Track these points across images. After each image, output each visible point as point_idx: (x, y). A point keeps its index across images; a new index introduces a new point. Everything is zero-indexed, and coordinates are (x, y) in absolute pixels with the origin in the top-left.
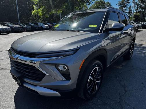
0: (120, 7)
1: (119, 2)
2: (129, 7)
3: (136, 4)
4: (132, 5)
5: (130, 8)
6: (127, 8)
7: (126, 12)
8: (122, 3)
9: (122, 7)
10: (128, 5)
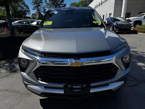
0: (35, 6)
1: (33, 1)
2: (43, 6)
3: (48, 5)
4: (45, 5)
5: (44, 8)
6: (41, 7)
7: (42, 12)
8: (36, 2)
9: (37, 6)
10: (42, 5)
